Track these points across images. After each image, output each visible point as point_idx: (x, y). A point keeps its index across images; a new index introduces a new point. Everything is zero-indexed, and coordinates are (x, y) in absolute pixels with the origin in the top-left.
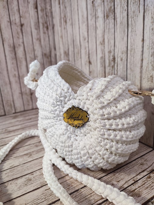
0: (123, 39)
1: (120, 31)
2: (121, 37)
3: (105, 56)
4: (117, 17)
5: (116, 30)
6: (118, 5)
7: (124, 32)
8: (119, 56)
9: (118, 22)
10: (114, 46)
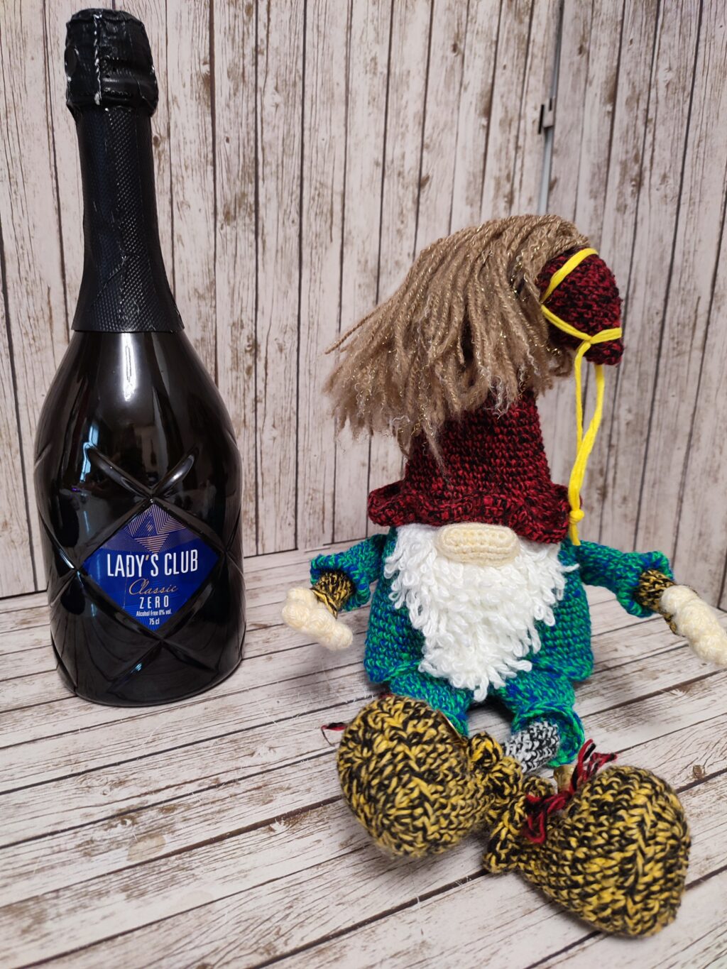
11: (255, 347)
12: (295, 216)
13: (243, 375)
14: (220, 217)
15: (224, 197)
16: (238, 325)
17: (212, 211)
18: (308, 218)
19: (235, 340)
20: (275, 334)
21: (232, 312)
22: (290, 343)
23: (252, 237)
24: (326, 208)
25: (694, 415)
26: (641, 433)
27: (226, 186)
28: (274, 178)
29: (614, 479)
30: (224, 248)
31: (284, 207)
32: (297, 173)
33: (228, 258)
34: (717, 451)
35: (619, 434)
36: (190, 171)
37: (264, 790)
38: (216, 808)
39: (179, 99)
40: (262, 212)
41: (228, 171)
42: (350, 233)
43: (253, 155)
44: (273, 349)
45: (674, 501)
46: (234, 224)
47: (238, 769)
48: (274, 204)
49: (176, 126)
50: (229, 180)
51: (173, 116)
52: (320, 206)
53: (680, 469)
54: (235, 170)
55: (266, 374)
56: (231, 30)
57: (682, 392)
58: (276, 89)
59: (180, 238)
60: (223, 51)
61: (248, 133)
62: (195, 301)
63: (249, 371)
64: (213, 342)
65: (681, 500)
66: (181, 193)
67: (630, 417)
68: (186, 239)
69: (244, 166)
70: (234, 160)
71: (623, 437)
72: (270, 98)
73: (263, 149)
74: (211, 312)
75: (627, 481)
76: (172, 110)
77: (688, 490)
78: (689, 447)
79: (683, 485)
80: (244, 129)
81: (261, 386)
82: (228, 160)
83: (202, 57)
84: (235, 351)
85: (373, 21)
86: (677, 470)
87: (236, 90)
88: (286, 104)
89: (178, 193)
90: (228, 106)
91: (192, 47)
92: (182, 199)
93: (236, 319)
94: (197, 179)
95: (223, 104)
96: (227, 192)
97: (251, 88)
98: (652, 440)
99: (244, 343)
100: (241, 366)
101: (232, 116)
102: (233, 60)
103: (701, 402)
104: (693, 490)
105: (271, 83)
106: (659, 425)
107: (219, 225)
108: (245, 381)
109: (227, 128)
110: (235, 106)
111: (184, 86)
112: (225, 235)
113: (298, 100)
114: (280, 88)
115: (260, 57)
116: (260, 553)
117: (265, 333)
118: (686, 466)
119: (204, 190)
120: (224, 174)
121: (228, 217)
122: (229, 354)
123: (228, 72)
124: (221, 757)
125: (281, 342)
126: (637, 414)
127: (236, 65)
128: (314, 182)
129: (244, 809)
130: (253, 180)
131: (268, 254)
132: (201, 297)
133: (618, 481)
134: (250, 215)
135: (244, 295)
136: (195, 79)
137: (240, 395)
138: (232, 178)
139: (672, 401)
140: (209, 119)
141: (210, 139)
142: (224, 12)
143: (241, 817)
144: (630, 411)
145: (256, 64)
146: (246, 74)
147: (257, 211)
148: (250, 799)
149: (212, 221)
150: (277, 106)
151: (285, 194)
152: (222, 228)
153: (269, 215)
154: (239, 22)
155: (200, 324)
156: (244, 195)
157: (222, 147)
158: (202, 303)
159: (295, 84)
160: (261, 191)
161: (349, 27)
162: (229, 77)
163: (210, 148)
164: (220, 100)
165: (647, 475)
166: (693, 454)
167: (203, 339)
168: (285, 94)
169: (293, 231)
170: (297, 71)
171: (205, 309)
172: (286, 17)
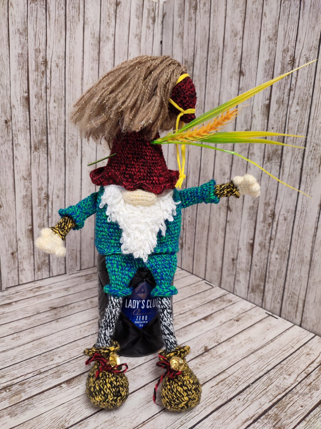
0: (59, 176)
1: (55, 168)
2: (57, 174)
3: (31, 194)
4: (51, 153)
5: (51, 166)
6: (52, 141)
7: (61, 169)
8: (54, 193)
9: (52, 158)
10: (48, 182)
11: (47, 197)
12: (63, 147)
13: (43, 208)
14: (33, 149)
15: (34, 141)
16: (40, 189)
17: (29, 146)
18: (68, 148)
19: (39, 194)
20: (55, 191)
21: (38, 184)
22: (61, 194)
23: (46, 156)
24: (75, 144)
25: (209, 220)
26: (193, 225)
27: (35, 137)
28: (54, 134)
29: (185, 241)
30: (34, 160)
31: (58, 144)
32: (63, 131)
33: (36, 164)
34: (217, 233)
35: (186, 225)
36: (20, 132)
37: (58, 373)
38: (40, 381)
39: (15, 106)
40: (49, 146)
41: (36, 132)
42: (84, 152)
43: (46, 125)
44: (55, 197)
45: (205, 249)
46: (38, 151)
47: (47, 366)
48: (54, 143)
49: (14, 116)
50: (36, 135)
51: (13, 112)
52: (72, 143)
53: (206, 238)
54: (38, 131)
55: (52, 207)
56: (36, 81)
57: (205, 212)
58: (54, 101)
59: (16, 157)
60: (33, 88)
61: (44, 118)
62: (23, 181)
63: (45, 206)
64: (30, 196)
65: (207, 249)
66: (16, 141)
67: (190, 219)
68: (19, 157)
69: (42, 130)
70: (38, 127)
71: (187, 226)
72: (52, 105)
73: (50, 123)
74: (30, 185)
75: (189, 242)
76: (13, 110)
77: (209, 245)
78: (209, 231)
79: (207, 244)
80: (42, 116)
81: (50, 211)
82: (36, 128)
83: (25, 90)
84: (39, 199)
85: (91, 76)
86: (205, 238)
87: (38, 102)
88: (58, 107)
89: (15, 140)
90: (35, 108)
91: (21, 87)
92: (17, 143)
93: (40, 187)
94: (23, 135)
95: (34, 107)
96: (35, 139)
97: (44, 101)
98: (197, 227)
99: (43, 195)
100: (42, 204)
101: (37, 111)
102: (37, 91)
103: (211, 216)
104: (210, 246)
105: (52, 99)
106: (199, 222)
107: (32, 152)
108: (44, 210)
109: (35, 116)
110: (38, 108)
111: (17, 101)
112: (35, 155)
113: (63, 105)
114: (56, 101)
115: (48, 90)
116: (51, 276)
117: (52, 191)
118: (208, 237)
119: (26, 139)
120: (34, 133)
121: (36, 149)
122: (37, 200)
123: (35, 96)
124: (41, 362)
125: (58, 194)
126: (192, 218)
127: (38, 93)
128: (70, 134)
129: (51, 380)
130: (46, 134)
131: (52, 162)
132: (25, 179)
133: (187, 242)
134: (45, 148)
135: (43, 177)
136: (22, 98)
137: (42, 215)
138: (37, 134)
139: (203, 215)
140: (28, 113)
141: (28, 120)
142: (33, 74)
143: (50, 383)
144: (189, 217)
145: (46, 92)
146: (42, 96)
147: (47, 146)
148: (53, 377)
149: (29, 150)
150: (55, 107)
151: (59, 139)
152: (33, 153)
153: (52, 147)
154: (39, 77)
155: (25, 189)
156: (42, 140)
157: (33, 123)
158: (26, 181)
159: (62, 99)
160: (49, 138)
161: (82, 79)
162: (35, 97)
163: (28, 124)
164: (32, 106)
165: (196, 240)
166: (210, 233)
167: (26, 195)
168: (58, 103)
169: (62, 152)
170: (62, 94)
171: (27, 184)
172: (58, 75)
